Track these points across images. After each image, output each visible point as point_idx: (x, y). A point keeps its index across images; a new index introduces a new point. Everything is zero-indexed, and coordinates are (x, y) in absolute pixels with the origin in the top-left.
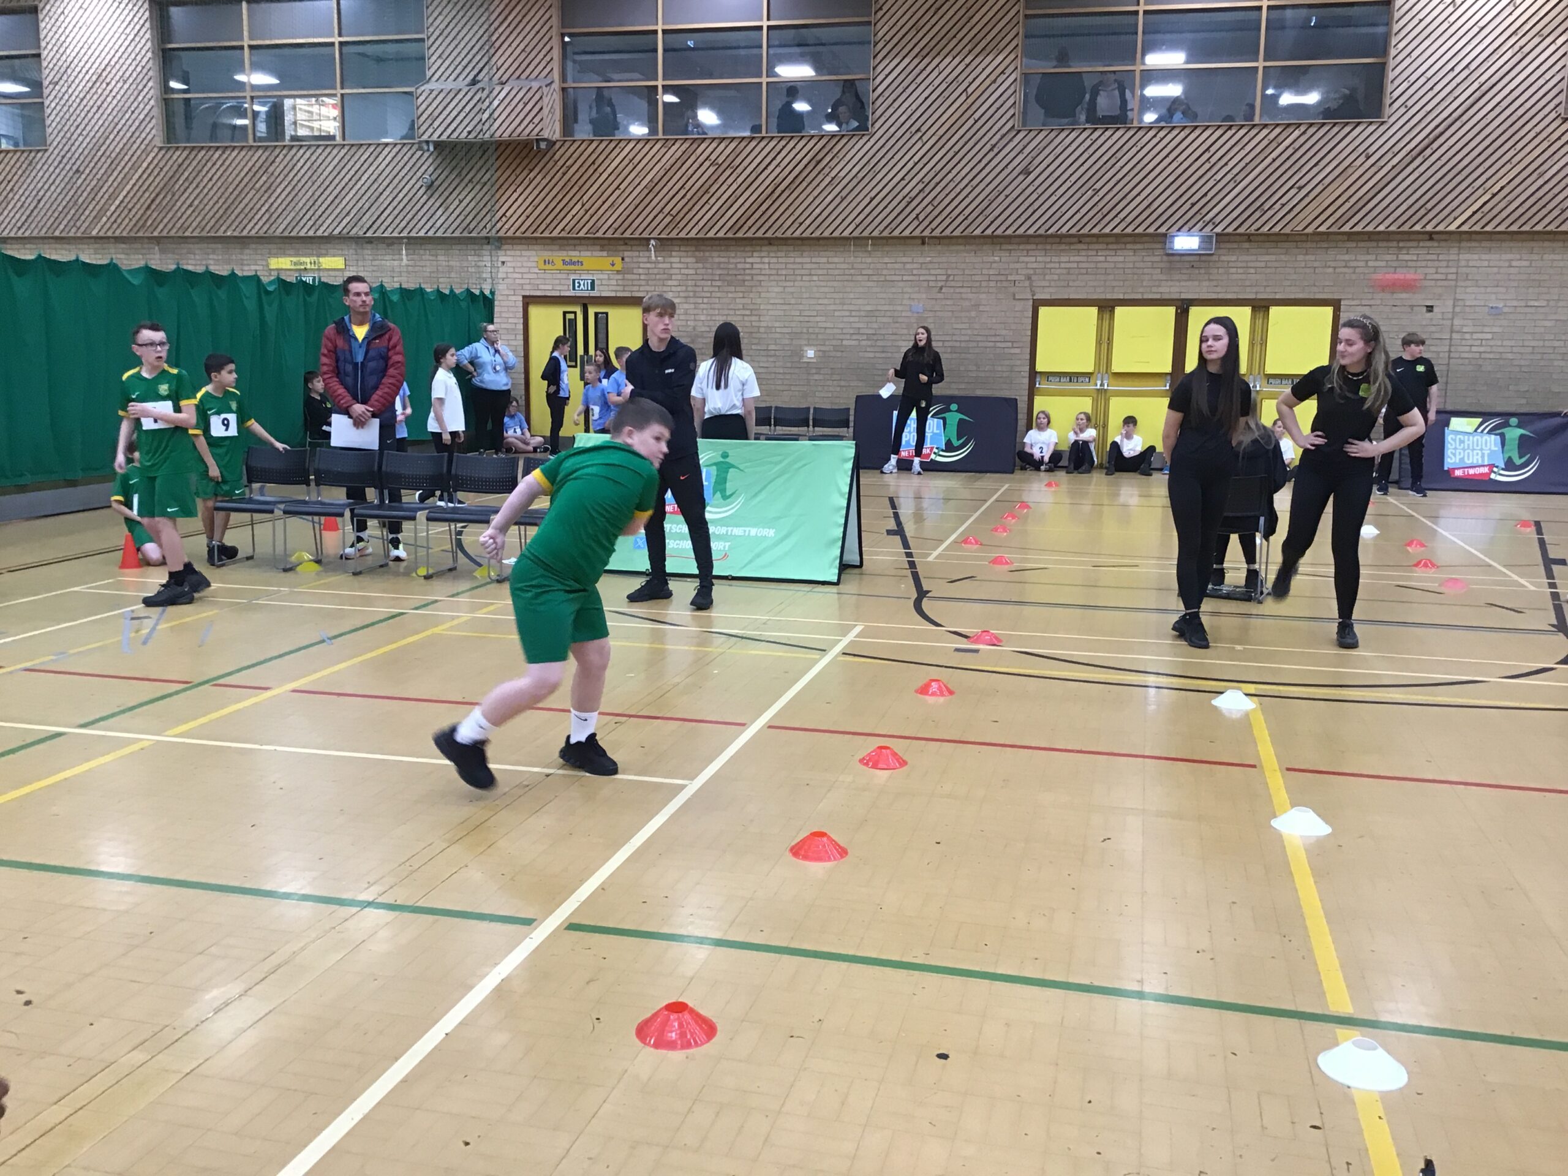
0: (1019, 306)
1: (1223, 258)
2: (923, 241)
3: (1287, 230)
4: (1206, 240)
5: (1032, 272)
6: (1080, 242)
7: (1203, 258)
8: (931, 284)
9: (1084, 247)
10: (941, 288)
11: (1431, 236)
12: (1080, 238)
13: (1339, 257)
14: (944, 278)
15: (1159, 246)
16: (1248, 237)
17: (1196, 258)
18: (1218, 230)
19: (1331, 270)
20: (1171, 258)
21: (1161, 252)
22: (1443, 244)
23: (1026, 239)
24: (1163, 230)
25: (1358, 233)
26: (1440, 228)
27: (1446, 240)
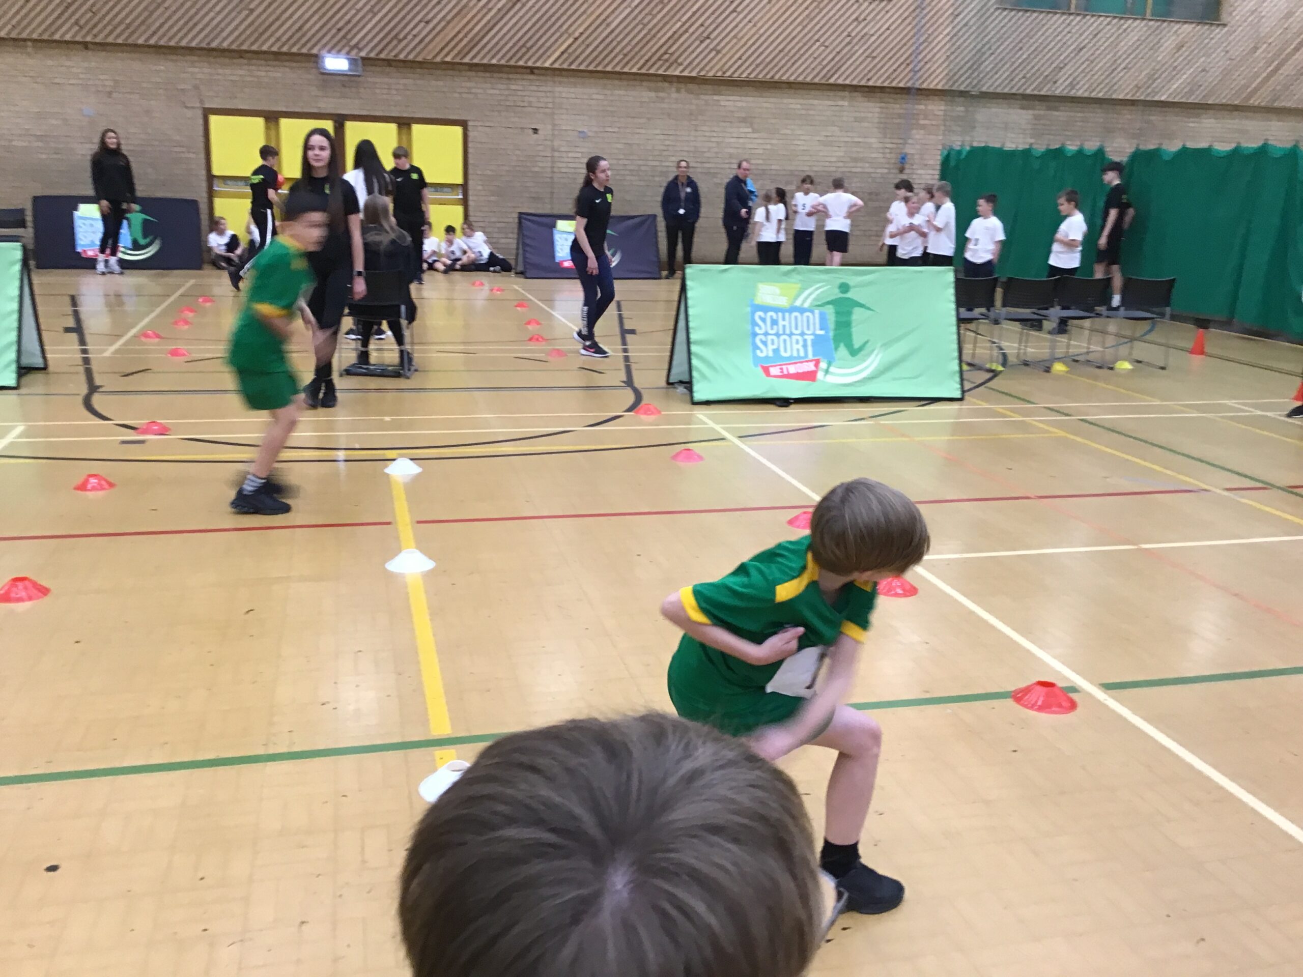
0: (189, 113)
1: (369, 79)
2: (86, 45)
3: (420, 59)
4: (352, 62)
5: (198, 82)
6: (241, 57)
7: (353, 78)
8: (100, 89)
9: (245, 61)
10: (110, 93)
11: (532, 70)
12: (240, 54)
13: (464, 84)
14: (112, 84)
15: (311, 65)
16: (388, 62)
17: (346, 78)
18: (363, 54)
19: (456, 95)
20: (325, 77)
21: (314, 71)
22: (541, 78)
23: (190, 50)
24: (315, 51)
25: (477, 65)
26: (538, 64)
27: (543, 75)
